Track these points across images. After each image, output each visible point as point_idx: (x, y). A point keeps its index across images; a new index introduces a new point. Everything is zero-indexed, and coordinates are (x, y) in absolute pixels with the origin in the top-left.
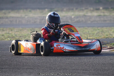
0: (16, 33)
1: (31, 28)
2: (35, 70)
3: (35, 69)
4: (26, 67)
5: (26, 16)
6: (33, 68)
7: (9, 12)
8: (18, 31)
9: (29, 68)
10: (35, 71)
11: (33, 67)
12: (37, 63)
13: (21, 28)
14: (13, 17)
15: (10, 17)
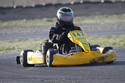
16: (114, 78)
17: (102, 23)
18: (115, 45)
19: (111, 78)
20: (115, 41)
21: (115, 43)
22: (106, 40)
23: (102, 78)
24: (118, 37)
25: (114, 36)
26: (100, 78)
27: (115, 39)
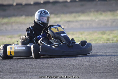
16: (108, 73)
17: (97, 20)
18: (109, 41)
19: (105, 72)
20: (108, 37)
21: (109, 39)
22: (100, 36)
23: (96, 72)
24: (111, 33)
25: (108, 32)
26: (94, 73)
27: (109, 35)
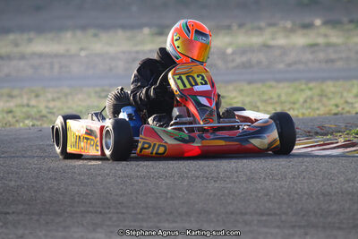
0: (51, 105)
1: (98, 89)
2: (110, 215)
3: (109, 213)
4: (83, 209)
5: (82, 49)
6: (103, 211)
7: (30, 40)
8: (59, 98)
9: (91, 212)
10: (110, 219)
11: (104, 208)
12: (117, 195)
13: (67, 90)
14: (41, 55)
15: (34, 54)
